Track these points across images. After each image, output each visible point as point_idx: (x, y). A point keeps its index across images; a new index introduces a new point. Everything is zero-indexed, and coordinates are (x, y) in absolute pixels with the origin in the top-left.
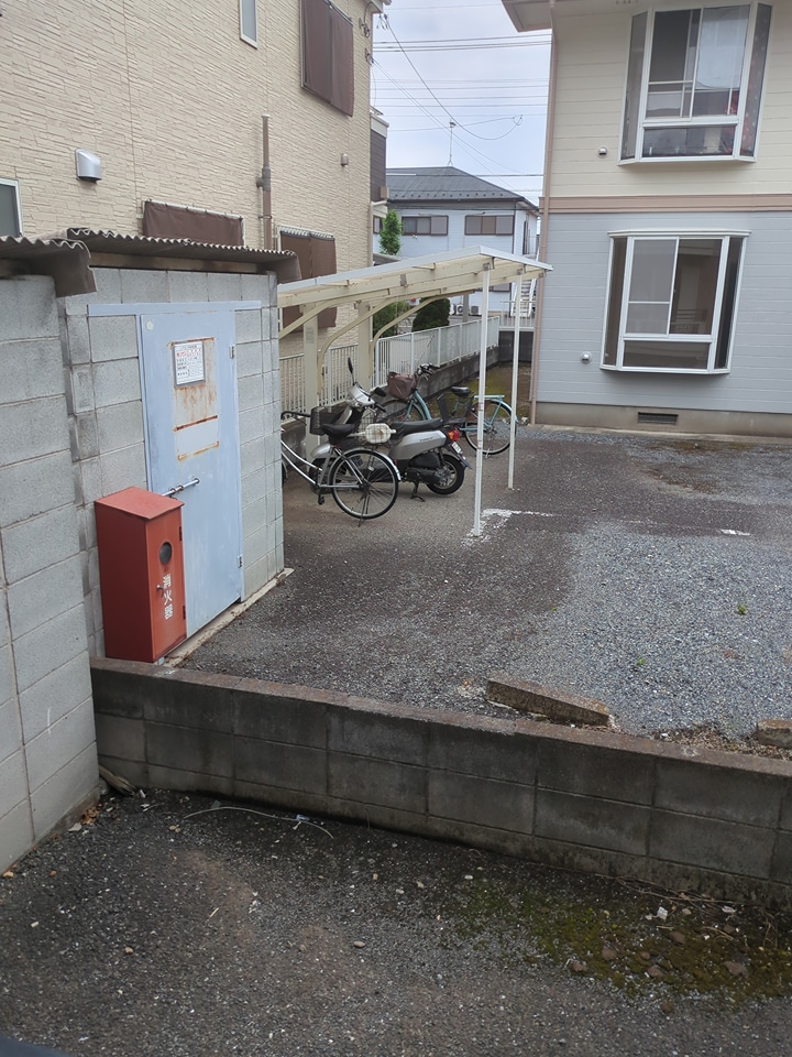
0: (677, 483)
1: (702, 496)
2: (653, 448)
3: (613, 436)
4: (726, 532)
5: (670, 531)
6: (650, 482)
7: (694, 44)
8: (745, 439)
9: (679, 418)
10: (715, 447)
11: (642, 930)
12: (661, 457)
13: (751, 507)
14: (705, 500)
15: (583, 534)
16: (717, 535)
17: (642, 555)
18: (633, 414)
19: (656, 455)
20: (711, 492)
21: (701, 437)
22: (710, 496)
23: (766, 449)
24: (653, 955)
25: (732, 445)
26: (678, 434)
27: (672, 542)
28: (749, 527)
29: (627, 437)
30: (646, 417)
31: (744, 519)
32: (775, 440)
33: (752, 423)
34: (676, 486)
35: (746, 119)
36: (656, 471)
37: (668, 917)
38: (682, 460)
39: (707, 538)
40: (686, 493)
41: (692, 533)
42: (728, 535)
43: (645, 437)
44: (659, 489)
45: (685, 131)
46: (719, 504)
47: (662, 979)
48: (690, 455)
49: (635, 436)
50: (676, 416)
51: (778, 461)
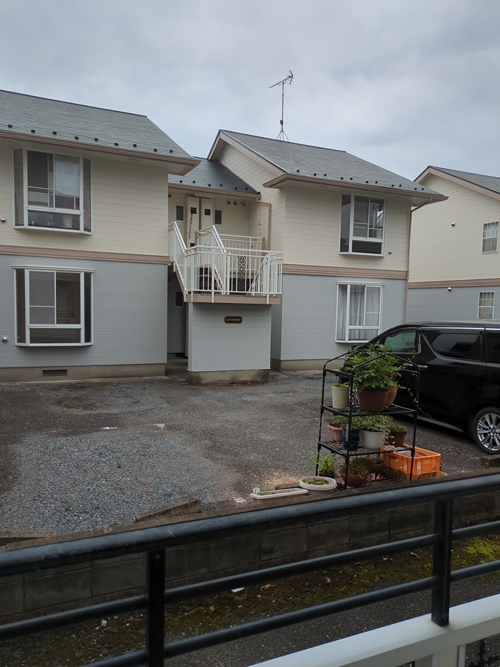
0: (73, 407)
1: (88, 412)
2: (56, 390)
3: (29, 385)
4: (104, 428)
5: (75, 433)
6: (56, 409)
7: (52, 171)
8: (106, 380)
9: (68, 372)
10: (91, 386)
11: (94, 636)
12: (61, 394)
13: (115, 414)
14: (90, 414)
15: (21, 443)
16: (100, 431)
17: (60, 449)
18: (40, 371)
19: (58, 393)
20: (92, 410)
21: (82, 381)
22: (93, 412)
23: (118, 384)
24: (102, 645)
25: (100, 384)
26: (69, 381)
27: (76, 439)
28: (116, 424)
29: (38, 385)
30: (48, 372)
31: (113, 421)
32: (122, 379)
33: (109, 371)
34: (73, 409)
35: (84, 213)
36: (59, 403)
37: (107, 624)
38: (73, 394)
39: (95, 433)
40: (79, 412)
41: (87, 432)
42: (106, 430)
43: (49, 384)
44: (63, 412)
45: (52, 215)
46: (98, 415)
47: (109, 653)
48: (77, 392)
49: (43, 384)
50: (66, 370)
51: (125, 389)
